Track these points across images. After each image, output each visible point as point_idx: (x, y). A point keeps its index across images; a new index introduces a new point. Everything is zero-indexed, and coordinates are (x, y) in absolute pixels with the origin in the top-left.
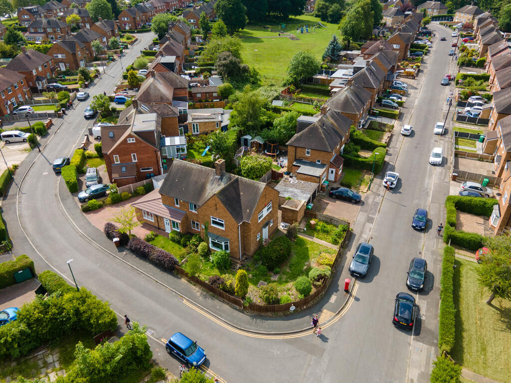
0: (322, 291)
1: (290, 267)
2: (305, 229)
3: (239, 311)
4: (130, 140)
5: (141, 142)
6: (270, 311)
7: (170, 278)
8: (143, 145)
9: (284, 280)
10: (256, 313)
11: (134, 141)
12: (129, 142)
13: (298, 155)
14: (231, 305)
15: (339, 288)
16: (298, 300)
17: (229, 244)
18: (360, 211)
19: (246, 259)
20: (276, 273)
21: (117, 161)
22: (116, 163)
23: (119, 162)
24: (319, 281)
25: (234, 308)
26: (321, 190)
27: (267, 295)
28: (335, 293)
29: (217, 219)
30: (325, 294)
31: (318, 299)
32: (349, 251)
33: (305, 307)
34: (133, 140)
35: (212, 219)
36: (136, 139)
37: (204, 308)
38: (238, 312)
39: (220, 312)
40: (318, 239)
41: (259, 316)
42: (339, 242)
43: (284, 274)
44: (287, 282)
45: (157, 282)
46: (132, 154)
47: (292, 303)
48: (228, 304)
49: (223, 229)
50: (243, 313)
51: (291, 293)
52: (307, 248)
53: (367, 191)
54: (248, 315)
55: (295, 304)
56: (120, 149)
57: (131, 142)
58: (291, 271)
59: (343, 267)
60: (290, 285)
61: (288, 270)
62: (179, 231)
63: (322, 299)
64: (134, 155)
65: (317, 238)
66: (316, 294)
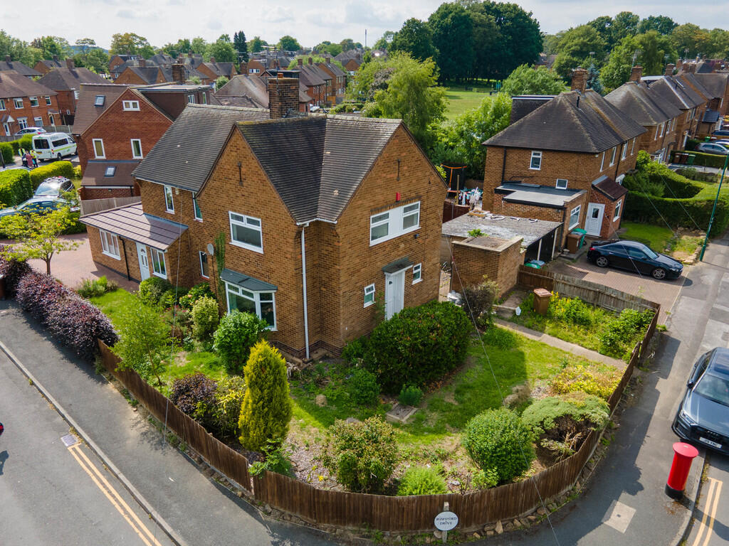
0: (572, 479)
1: (458, 392)
2: (518, 311)
3: (239, 501)
4: (127, 105)
5: (151, 112)
6: (353, 520)
7: (75, 376)
8: (157, 120)
9: (431, 424)
10: (298, 520)
11: (138, 109)
12: (125, 109)
13: (511, 170)
14: (218, 478)
15: (642, 480)
16: (472, 489)
17: (273, 301)
18: (682, 295)
19: (324, 358)
20: (408, 403)
21: (100, 154)
22: (97, 157)
23: (104, 157)
24: (561, 440)
25: (224, 491)
26: (566, 247)
27: (349, 452)
28: (624, 495)
29: (245, 217)
30: (585, 493)
31: (554, 507)
32: (666, 377)
33: (500, 529)
34: (135, 105)
35: (233, 222)
36: (142, 103)
37: (122, 476)
38: (234, 505)
39: (170, 496)
40: (556, 339)
41: (310, 532)
42: (625, 352)
43: (433, 407)
44: (438, 431)
45: (32, 384)
46: (132, 140)
47: (444, 498)
48: (211, 474)
49: (260, 250)
50: (252, 512)
51: (449, 470)
52: (522, 353)
53: (695, 261)
54: (264, 523)
55: (457, 504)
56: (107, 124)
57: (131, 109)
58: (461, 402)
59: (649, 417)
60: (452, 441)
61: (450, 399)
62: (165, 277)
63: (573, 507)
64: (136, 143)
65: (555, 336)
66: (550, 485)
